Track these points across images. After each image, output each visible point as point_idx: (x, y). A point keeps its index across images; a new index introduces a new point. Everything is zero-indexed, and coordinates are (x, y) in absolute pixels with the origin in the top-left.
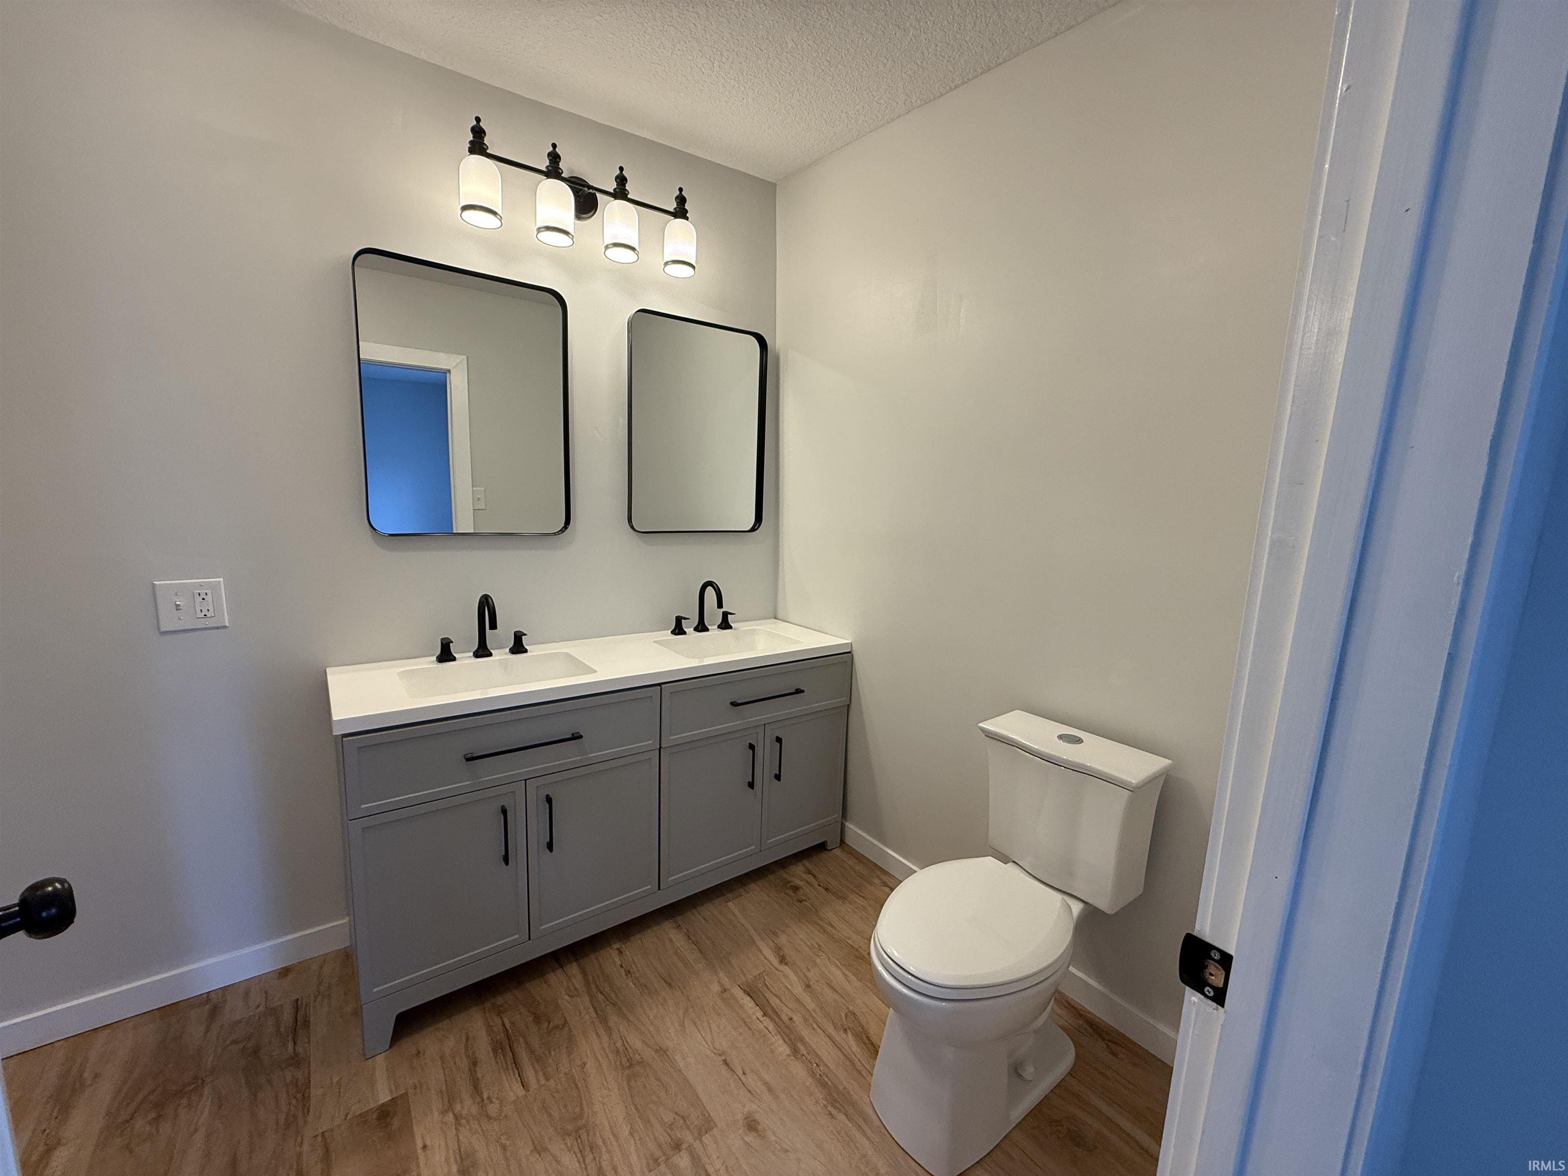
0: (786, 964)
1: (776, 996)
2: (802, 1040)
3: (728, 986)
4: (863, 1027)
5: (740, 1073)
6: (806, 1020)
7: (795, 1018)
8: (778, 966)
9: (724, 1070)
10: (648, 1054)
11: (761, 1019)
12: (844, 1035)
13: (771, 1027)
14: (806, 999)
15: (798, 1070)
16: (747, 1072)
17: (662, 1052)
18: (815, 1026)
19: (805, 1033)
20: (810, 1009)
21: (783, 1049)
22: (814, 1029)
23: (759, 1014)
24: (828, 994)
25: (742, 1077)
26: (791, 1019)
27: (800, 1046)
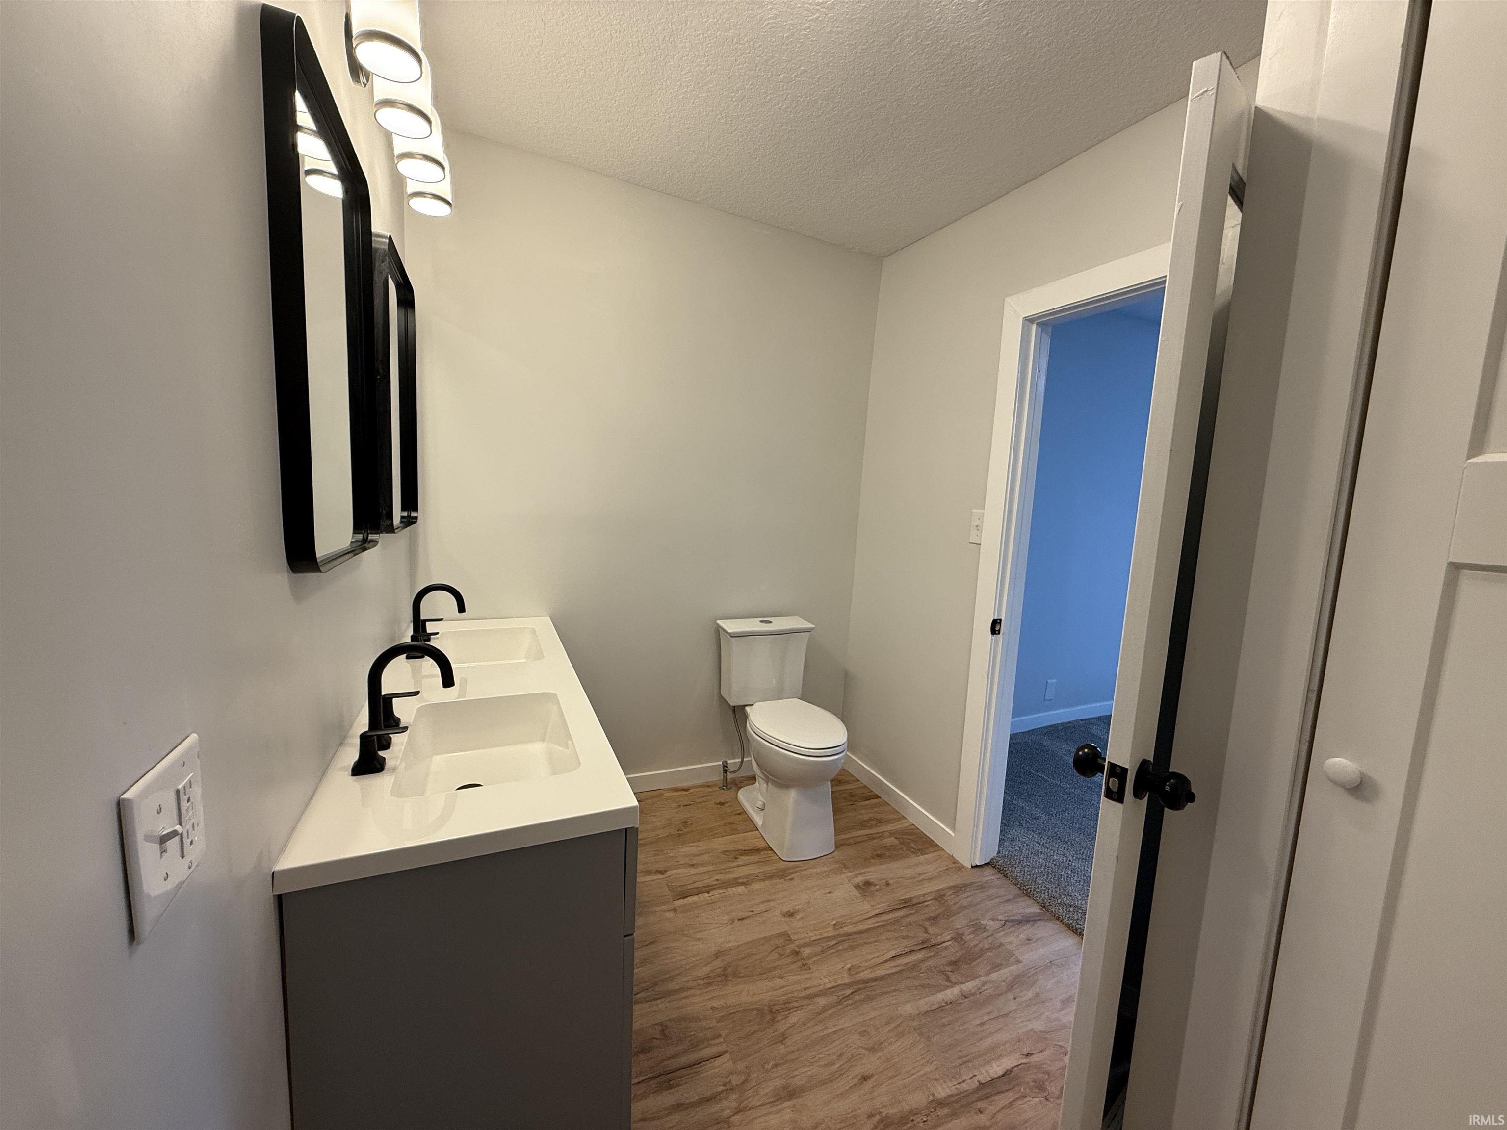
0: (666, 871)
1: (694, 883)
2: (736, 879)
3: (672, 907)
4: (736, 851)
5: (752, 913)
6: (721, 873)
7: (718, 878)
8: (663, 876)
9: (745, 921)
10: (718, 963)
11: (710, 894)
12: (739, 860)
13: (721, 891)
14: (701, 869)
15: (756, 886)
16: (752, 909)
17: (718, 955)
18: (727, 870)
19: (731, 876)
20: (713, 869)
21: (741, 889)
22: (729, 871)
23: (706, 895)
24: (706, 857)
25: (755, 913)
26: (717, 880)
27: (740, 881)
